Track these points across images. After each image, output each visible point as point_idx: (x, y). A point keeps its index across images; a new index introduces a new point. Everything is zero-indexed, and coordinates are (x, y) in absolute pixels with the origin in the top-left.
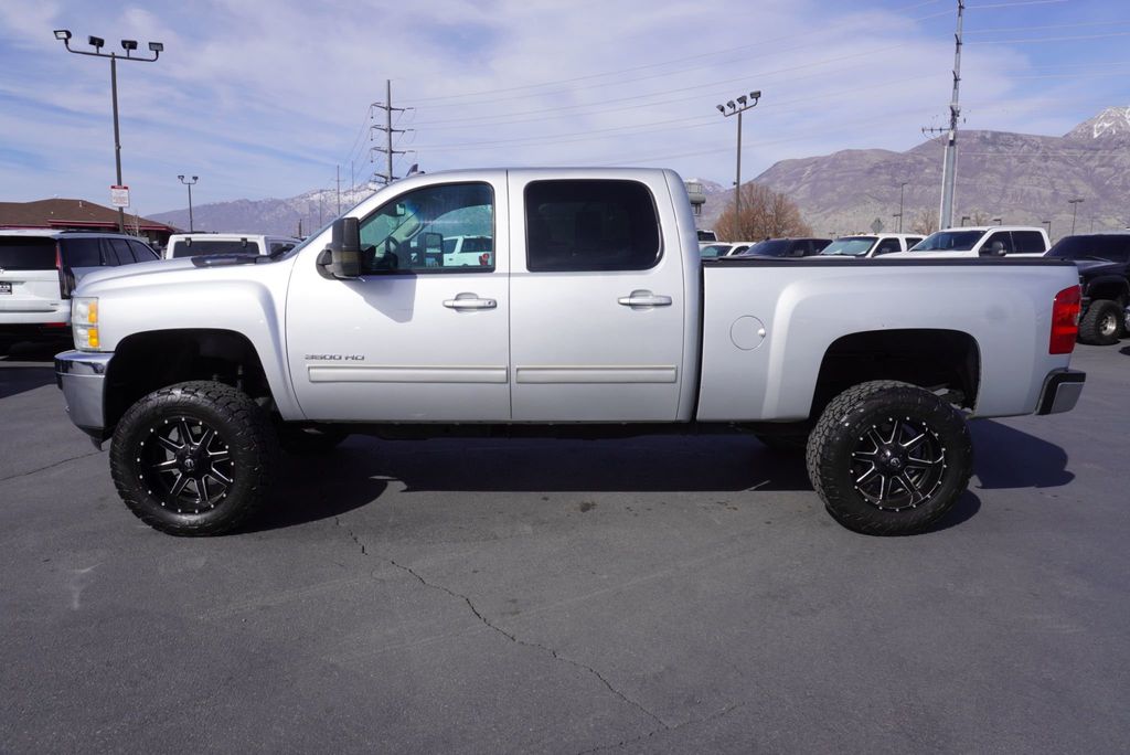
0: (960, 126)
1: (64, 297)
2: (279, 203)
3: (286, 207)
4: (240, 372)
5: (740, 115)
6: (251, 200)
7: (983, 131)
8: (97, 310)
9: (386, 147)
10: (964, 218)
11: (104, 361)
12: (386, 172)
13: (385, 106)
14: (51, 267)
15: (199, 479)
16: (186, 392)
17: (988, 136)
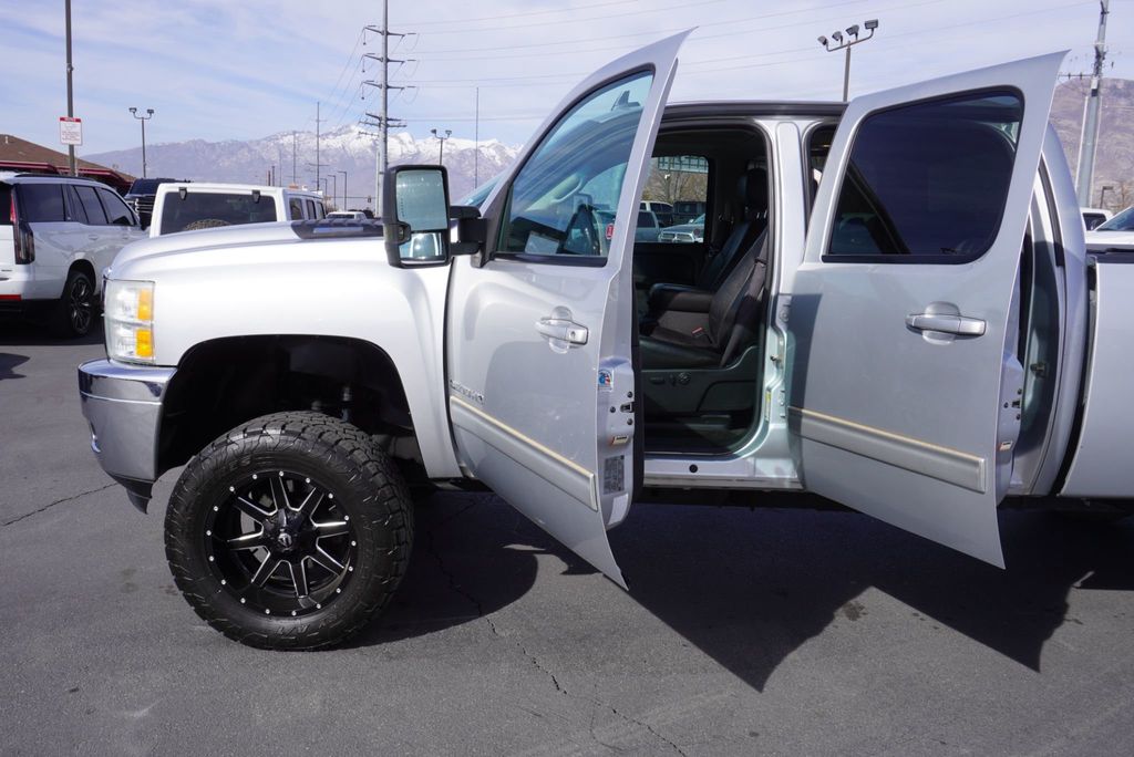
0: (1106, 71)
1: (19, 261)
2: (242, 145)
3: (250, 150)
4: (346, 397)
5: (849, 50)
6: (208, 140)
7: (1114, 80)
8: (152, 302)
9: (380, 80)
10: (1105, 188)
11: (163, 379)
12: (379, 111)
13: (381, 30)
14: (7, 222)
15: (296, 562)
16: (288, 433)
17: (1120, 86)
